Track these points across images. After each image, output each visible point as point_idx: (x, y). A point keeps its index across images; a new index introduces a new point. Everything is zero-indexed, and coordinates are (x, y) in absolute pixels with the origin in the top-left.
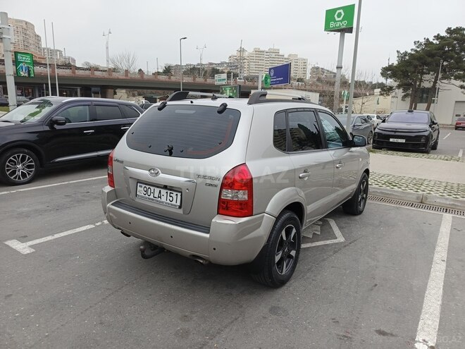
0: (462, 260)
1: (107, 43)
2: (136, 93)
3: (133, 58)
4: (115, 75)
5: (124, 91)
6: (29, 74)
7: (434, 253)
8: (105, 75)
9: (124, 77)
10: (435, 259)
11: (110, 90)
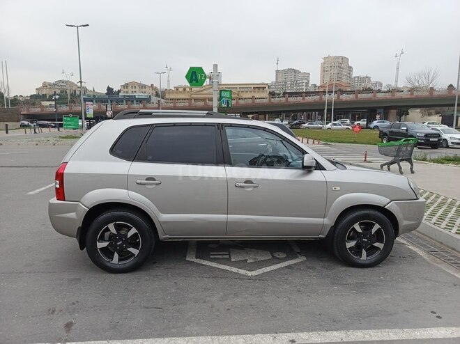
1: (398, 64)
2: (433, 111)
3: (434, 74)
4: (398, 95)
5: (418, 110)
6: (228, 105)
7: (308, 331)
8: (388, 96)
9: (409, 96)
11: (392, 111)
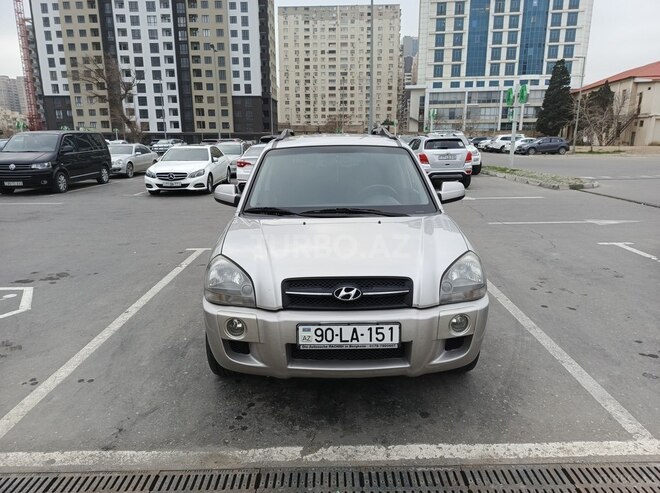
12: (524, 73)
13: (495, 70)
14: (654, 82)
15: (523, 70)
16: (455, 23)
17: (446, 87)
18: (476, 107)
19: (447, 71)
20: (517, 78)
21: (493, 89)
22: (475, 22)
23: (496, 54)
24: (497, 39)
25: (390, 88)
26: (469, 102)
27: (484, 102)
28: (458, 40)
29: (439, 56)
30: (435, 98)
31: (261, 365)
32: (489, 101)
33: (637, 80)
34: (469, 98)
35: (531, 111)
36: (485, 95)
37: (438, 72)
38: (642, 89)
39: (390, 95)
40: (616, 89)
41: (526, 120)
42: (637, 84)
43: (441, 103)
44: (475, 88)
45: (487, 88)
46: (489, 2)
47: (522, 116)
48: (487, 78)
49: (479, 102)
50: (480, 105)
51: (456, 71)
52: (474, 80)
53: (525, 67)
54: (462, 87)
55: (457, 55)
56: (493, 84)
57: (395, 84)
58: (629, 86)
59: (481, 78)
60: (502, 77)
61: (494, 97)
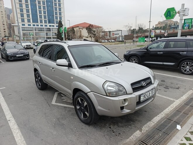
0: (1, 126)
6: (189, 28)
7: (16, 122)
10: (13, 119)
12: (50, 23)
13: (41, 22)
14: (83, 28)
15: (49, 22)
16: (26, 5)
17: (26, 26)
18: (38, 32)
19: (26, 21)
20: (48, 25)
21: (42, 27)
22: (32, 6)
23: (41, 17)
24: (40, 12)
25: (4, 24)
26: (35, 31)
27: (40, 31)
28: (28, 11)
29: (22, 15)
30: (24, 29)
31: (129, 111)
32: (41, 31)
33: (79, 27)
34: (35, 29)
35: (54, 34)
36: (40, 29)
37: (23, 20)
38: (81, 29)
39: (4, 27)
40: (75, 29)
41: (53, 37)
42: (79, 28)
43: (26, 30)
44: (36, 27)
45: (40, 27)
46: (36, 1)
47: (52, 35)
48: (39, 24)
49: (38, 31)
50: (39, 32)
51: (29, 21)
52: (36, 24)
53: (50, 22)
54: (32, 26)
55: (28, 16)
56: (41, 26)
57: (5, 23)
58: (78, 28)
59: (37, 24)
60: (44, 24)
61: (43, 30)
